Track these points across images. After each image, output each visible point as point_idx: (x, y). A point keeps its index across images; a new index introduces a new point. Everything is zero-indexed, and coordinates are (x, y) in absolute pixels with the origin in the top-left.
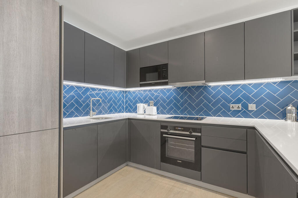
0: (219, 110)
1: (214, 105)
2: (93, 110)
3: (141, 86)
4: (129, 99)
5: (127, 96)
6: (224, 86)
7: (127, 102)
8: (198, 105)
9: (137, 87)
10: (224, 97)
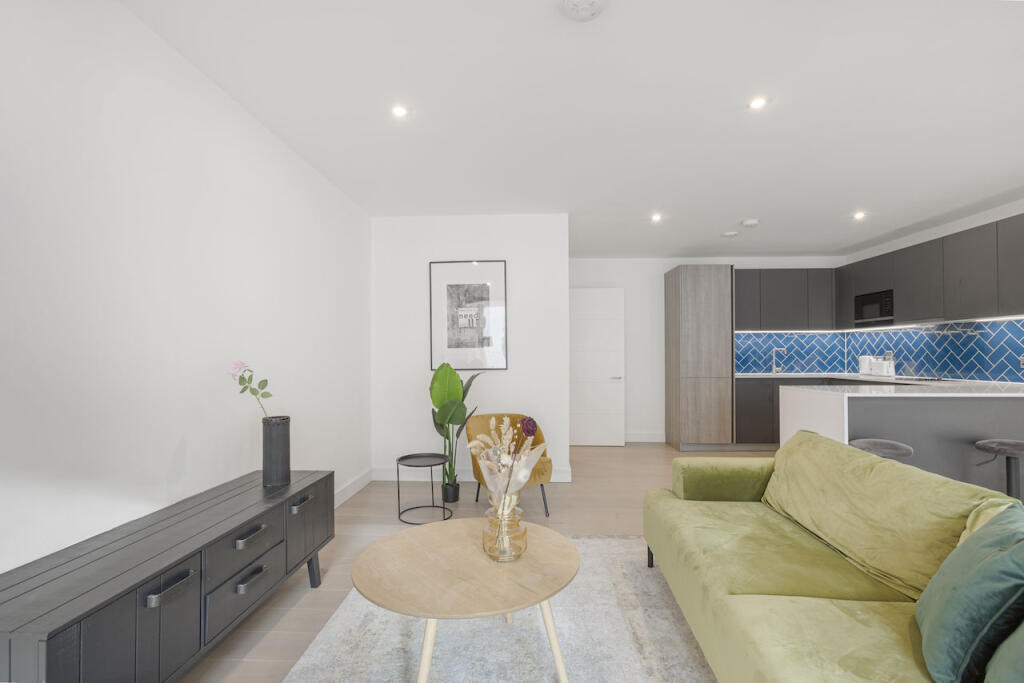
0: (1001, 368)
1: (994, 358)
2: (778, 365)
3: (858, 326)
4: (854, 347)
5: (849, 342)
6: (1010, 322)
7: (849, 353)
8: (966, 358)
9: (851, 327)
10: (1010, 343)
